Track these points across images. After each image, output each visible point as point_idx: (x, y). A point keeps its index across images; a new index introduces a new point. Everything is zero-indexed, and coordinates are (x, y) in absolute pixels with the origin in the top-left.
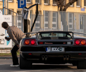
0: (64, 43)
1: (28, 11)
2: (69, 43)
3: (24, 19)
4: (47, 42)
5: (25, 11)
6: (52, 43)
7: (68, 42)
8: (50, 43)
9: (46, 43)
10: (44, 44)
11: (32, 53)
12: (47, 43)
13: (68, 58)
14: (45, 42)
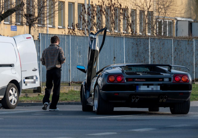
0: (160, 80)
1: (95, 39)
2: (166, 80)
3: (92, 50)
4: (137, 78)
5: (92, 38)
6: (145, 80)
7: (164, 79)
8: (142, 80)
9: (136, 80)
10: (133, 81)
11: (118, 93)
12: (138, 80)
13: (166, 100)
14: (135, 78)
